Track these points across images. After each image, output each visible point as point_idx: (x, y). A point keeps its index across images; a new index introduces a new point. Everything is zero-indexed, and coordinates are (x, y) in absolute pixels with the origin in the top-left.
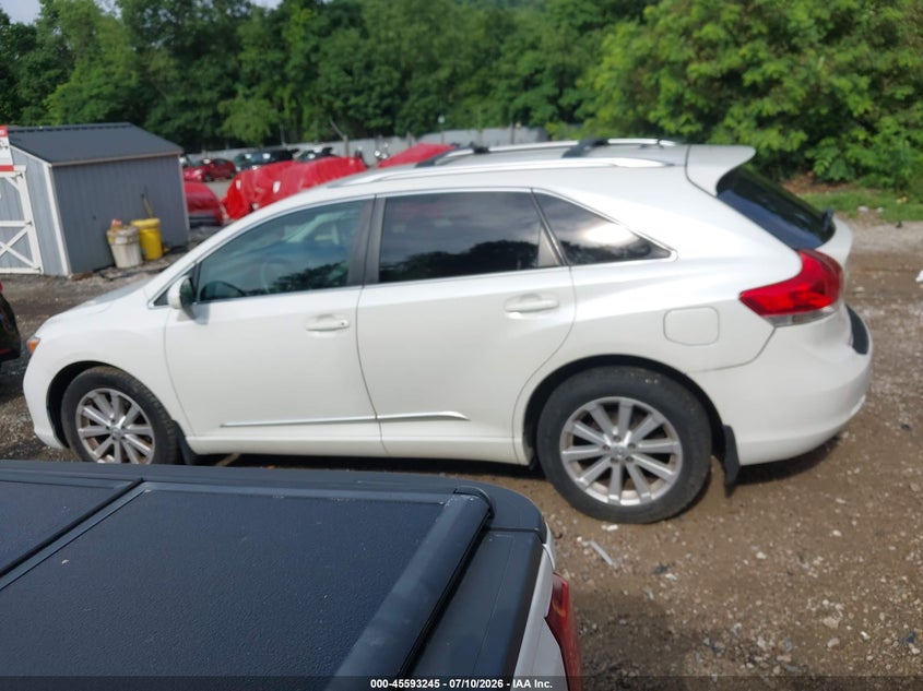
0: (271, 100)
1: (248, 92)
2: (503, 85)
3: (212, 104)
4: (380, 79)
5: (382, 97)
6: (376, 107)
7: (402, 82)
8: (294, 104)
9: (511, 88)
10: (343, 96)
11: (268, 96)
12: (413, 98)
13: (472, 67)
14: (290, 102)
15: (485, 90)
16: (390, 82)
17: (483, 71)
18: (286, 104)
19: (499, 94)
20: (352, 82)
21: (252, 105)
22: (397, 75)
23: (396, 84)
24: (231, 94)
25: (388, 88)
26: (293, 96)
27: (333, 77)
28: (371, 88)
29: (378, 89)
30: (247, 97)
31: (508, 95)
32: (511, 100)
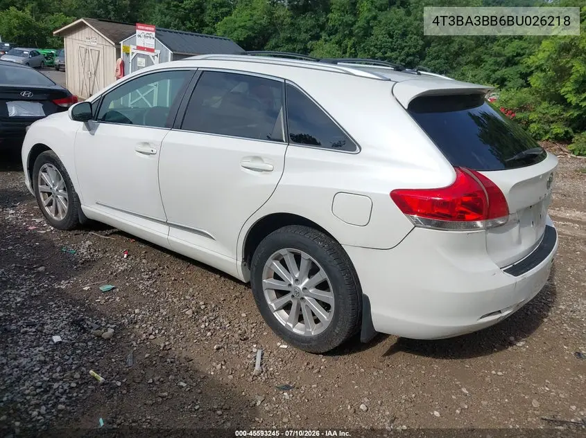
0: (340, 45)
1: (328, 38)
2: (491, 60)
3: (305, 42)
4: (409, 43)
5: (408, 55)
6: (402, 61)
7: (424, 47)
8: (353, 51)
9: (496, 63)
10: (383, 50)
11: (339, 43)
12: (427, 59)
13: (474, 45)
14: (351, 49)
15: (478, 62)
16: (415, 47)
17: (480, 49)
18: (348, 49)
19: (487, 66)
20: (392, 42)
21: (327, 46)
22: (421, 42)
23: (419, 47)
24: (317, 37)
25: (413, 50)
26: (354, 45)
27: (380, 37)
28: (403, 49)
29: (406, 49)
30: (326, 41)
31: (493, 67)
32: (494, 71)
